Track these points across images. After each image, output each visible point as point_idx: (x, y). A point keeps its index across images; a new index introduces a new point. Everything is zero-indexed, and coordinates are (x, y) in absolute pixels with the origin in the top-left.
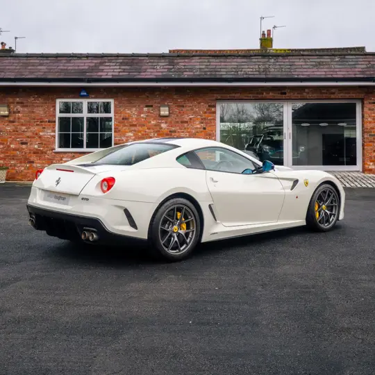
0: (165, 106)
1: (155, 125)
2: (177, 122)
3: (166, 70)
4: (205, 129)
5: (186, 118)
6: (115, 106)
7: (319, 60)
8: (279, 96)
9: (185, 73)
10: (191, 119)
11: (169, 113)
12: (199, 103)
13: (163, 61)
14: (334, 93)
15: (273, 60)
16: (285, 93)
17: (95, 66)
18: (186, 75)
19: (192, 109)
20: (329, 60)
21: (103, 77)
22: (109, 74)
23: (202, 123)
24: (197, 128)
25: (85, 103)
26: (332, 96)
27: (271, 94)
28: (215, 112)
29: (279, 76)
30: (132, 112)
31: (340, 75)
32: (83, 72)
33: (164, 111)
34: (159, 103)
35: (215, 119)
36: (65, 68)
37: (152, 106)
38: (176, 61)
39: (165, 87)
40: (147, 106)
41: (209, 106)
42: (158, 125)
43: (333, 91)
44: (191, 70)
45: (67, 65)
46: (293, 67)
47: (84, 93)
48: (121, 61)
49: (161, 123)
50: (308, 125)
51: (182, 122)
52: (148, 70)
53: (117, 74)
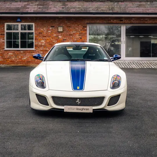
0: (60, 27)
1: (56, 37)
2: (67, 35)
3: (61, 8)
4: (81, 38)
5: (72, 33)
6: (35, 27)
7: (139, 4)
8: (118, 21)
9: (71, 10)
10: (74, 33)
11: (63, 30)
12: (78, 25)
13: (59, 3)
14: (147, 21)
15: (116, 3)
16: (122, 21)
17: (25, 6)
18: (72, 11)
19: (74, 28)
20: (145, 4)
21: (29, 12)
22: (32, 10)
23: (80, 35)
24: (77, 38)
25: (20, 24)
26: (146, 22)
27: (115, 21)
28: (86, 30)
29: (120, 12)
30: (44, 30)
31: (150, 11)
32: (18, 9)
33: (60, 29)
34: (57, 25)
35: (86, 34)
36: (9, 7)
37: (54, 27)
38: (66, 3)
39: (61, 17)
40: (51, 27)
41: (84, 27)
42: (57, 36)
43: (146, 19)
44: (74, 8)
45: (10, 5)
46: (126, 7)
47: (19, 20)
48: (38, 3)
49: (59, 35)
50: (134, 37)
51: (69, 35)
52: (52, 8)
53: (36, 10)
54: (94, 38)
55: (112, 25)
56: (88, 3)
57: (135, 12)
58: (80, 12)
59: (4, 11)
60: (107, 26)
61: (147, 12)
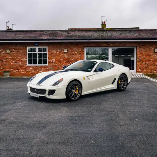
1: (63, 56)
2: (70, 55)
3: (66, 36)
4: (80, 57)
5: (74, 53)
6: (48, 49)
7: (121, 32)
8: (106, 45)
9: (73, 37)
10: (75, 54)
11: (68, 52)
12: (78, 48)
13: (65, 32)
14: (127, 44)
15: (105, 32)
16: (109, 44)
17: (41, 35)
18: (73, 38)
19: (76, 50)
20: (125, 32)
21: (43, 39)
22: (46, 37)
23: (79, 55)
24: (77, 57)
25: (37, 48)
26: (126, 45)
27: (104, 44)
28: (84, 51)
29: (107, 38)
30: (54, 51)
31: (129, 38)
32: (36, 37)
33: (66, 51)
34: (64, 48)
35: (84, 54)
36: (30, 35)
37: (61, 49)
38: (70, 33)
39: (66, 42)
40: (59, 49)
41: (82, 49)
42: (64, 56)
43: (126, 43)
44: (75, 36)
45: (30, 34)
46: (112, 35)
47: (37, 45)
48: (50, 33)
49: (65, 55)
50: (117, 55)
51: (72, 55)
52: (60, 36)
53: (48, 37)
54: (93, 56)
55: (104, 48)
56: (85, 32)
57: (118, 38)
58: (79, 38)
59: (26, 39)
60: (101, 48)
61: (127, 38)
